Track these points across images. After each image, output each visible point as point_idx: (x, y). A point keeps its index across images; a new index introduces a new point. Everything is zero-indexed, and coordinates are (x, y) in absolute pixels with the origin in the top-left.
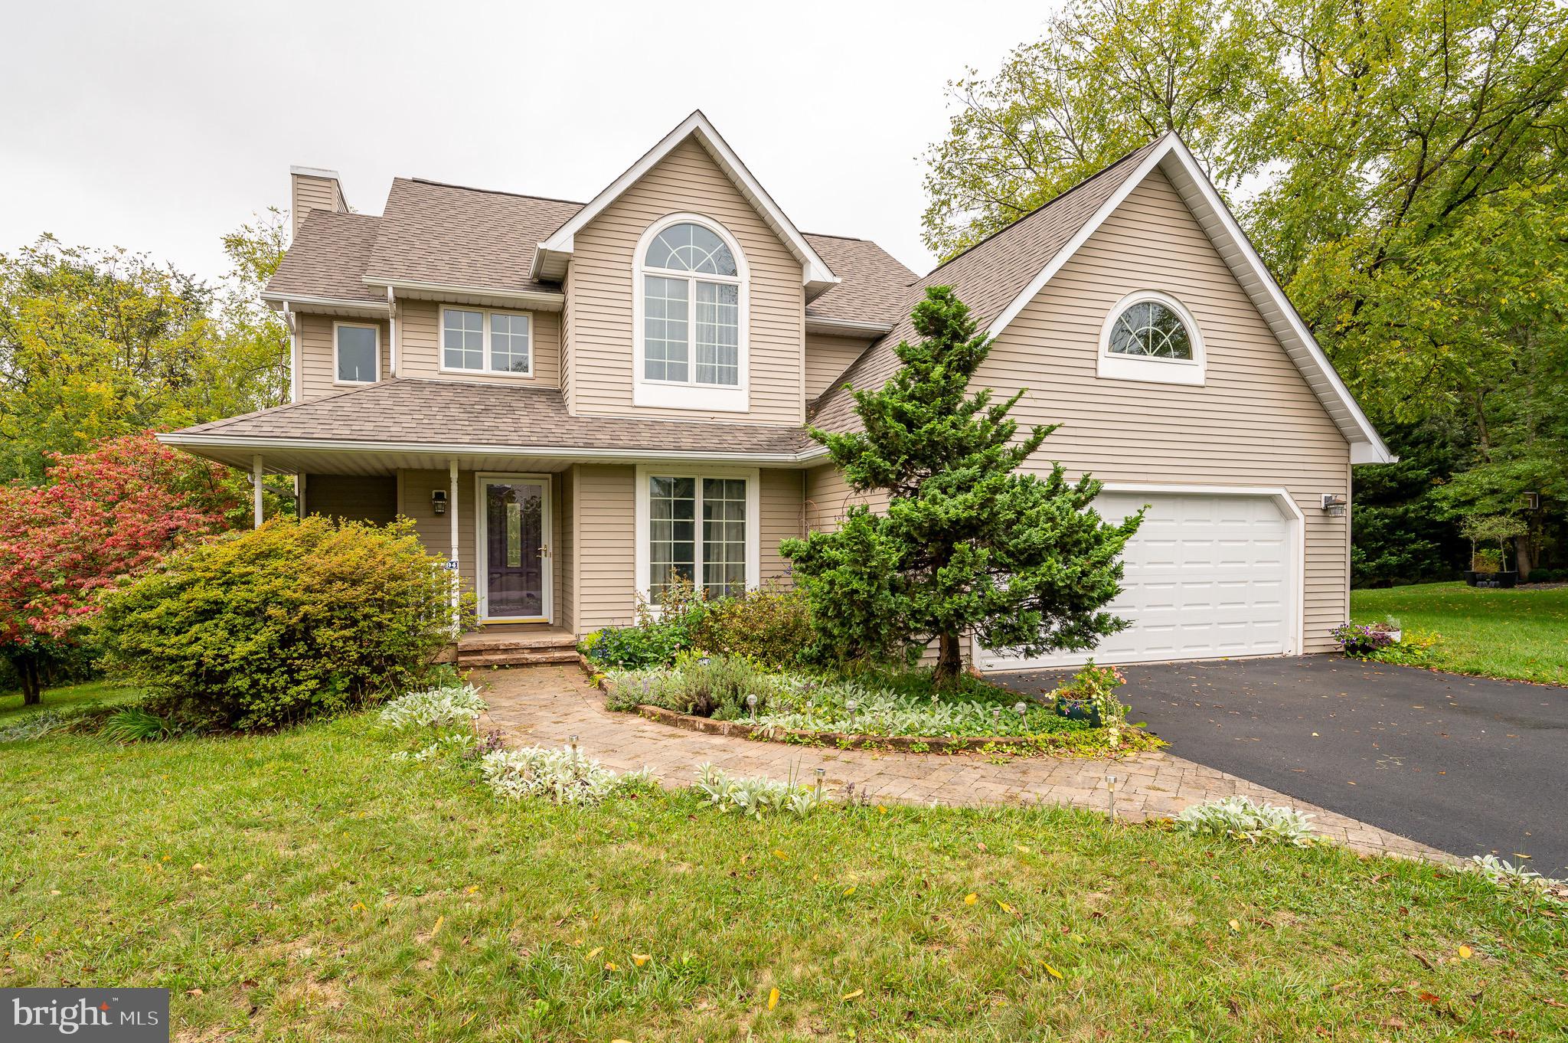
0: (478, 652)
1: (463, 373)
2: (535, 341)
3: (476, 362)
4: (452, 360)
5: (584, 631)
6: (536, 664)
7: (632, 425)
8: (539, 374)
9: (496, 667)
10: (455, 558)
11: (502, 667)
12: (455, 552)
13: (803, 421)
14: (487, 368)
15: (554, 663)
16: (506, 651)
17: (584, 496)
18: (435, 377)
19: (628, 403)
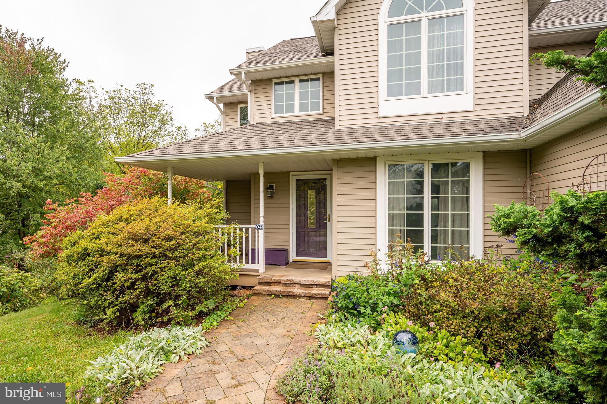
0: (268, 283)
1: (285, 116)
2: (324, 91)
3: (290, 109)
4: (278, 110)
5: (339, 274)
6: (300, 296)
7: (375, 130)
8: (326, 110)
9: (273, 296)
10: (262, 223)
11: (277, 296)
12: (262, 219)
13: (526, 113)
14: (297, 112)
15: (312, 297)
16: (285, 284)
17: (340, 181)
18: (269, 120)
19: (375, 115)
